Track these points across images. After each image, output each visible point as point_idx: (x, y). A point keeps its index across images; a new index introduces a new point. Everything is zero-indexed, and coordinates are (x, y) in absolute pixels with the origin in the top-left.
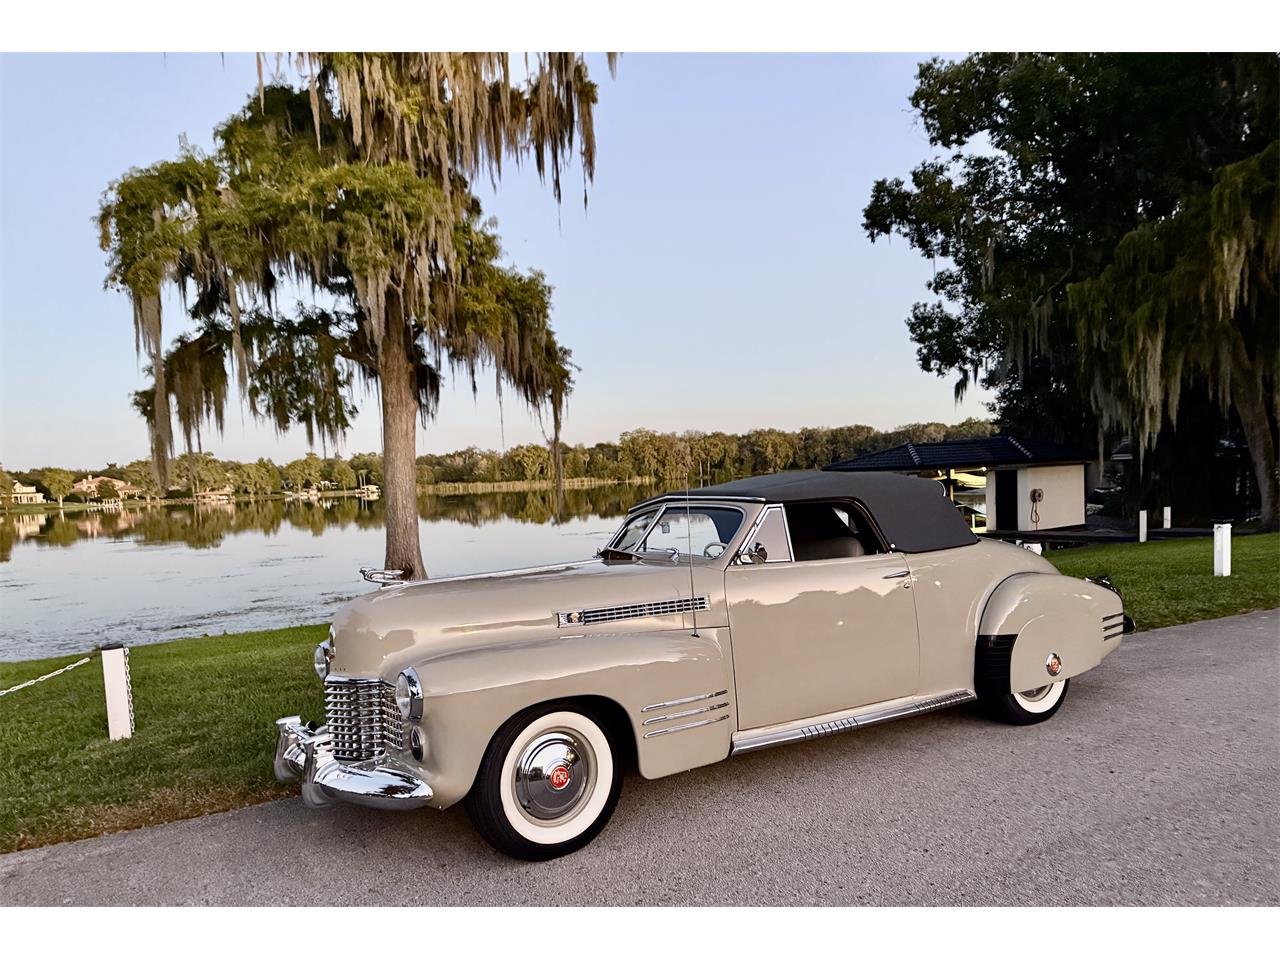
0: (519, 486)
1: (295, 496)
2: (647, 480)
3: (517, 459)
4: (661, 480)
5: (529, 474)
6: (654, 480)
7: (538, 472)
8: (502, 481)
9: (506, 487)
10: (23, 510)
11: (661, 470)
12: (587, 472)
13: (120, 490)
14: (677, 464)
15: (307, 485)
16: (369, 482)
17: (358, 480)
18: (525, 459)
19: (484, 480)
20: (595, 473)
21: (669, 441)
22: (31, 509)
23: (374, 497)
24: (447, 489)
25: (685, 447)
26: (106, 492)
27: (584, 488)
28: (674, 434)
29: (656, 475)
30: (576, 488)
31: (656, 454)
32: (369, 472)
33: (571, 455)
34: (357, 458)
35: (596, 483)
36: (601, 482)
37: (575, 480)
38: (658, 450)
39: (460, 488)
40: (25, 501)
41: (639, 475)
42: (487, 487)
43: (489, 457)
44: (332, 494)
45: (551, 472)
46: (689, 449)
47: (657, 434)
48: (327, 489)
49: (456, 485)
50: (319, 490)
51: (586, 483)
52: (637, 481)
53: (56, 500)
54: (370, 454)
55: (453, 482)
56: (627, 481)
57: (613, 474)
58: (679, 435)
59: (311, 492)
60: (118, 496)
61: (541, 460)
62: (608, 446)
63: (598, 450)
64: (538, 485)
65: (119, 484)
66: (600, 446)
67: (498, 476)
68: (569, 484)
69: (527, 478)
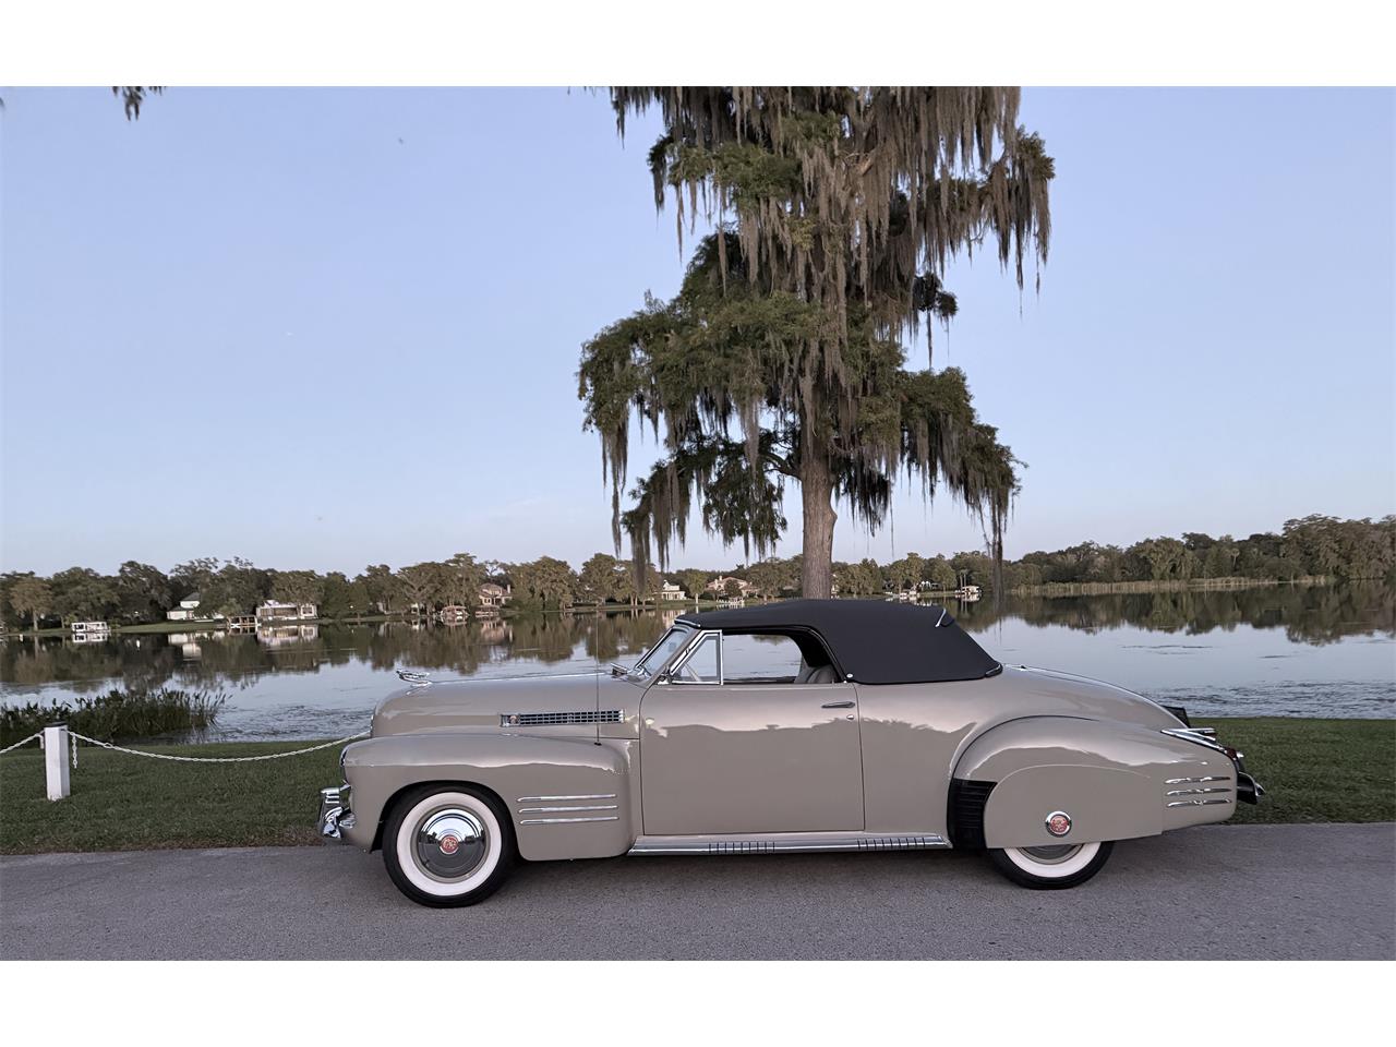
0: (1144, 587)
1: (895, 596)
2: (1322, 580)
3: (1142, 555)
4: (1343, 580)
5: (1156, 572)
6: (1332, 580)
7: (1168, 571)
8: (1122, 581)
9: (1127, 587)
10: (669, 606)
11: (1344, 567)
12: (1236, 570)
13: (743, 589)
14: (1369, 559)
15: (908, 586)
16: (969, 583)
17: (959, 581)
18: (1152, 555)
19: (1099, 580)
20: (1246, 572)
21: (1359, 530)
22: (675, 605)
23: (974, 598)
24: (1056, 590)
25: (1382, 538)
26: (732, 591)
27: (1230, 590)
28: (1367, 521)
29: (1336, 572)
30: (1218, 589)
31: (1336, 547)
32: (971, 572)
33: (1213, 550)
34: (960, 557)
35: (1246, 583)
36: (1255, 583)
37: (1219, 580)
38: (1339, 542)
39: (1071, 589)
40: (671, 598)
41: (1310, 574)
42: (1105, 588)
43: (1110, 552)
44: (931, 594)
45: (1185, 571)
46: (1389, 540)
47: (1340, 521)
48: (927, 589)
49: (1067, 585)
50: (919, 590)
51: (1234, 583)
52: (1307, 581)
53: (694, 598)
54: (973, 553)
55: (1064, 582)
56: (1292, 582)
57: (1272, 572)
58: (1375, 521)
59: (911, 593)
60: (741, 595)
61: (1173, 556)
62: (1268, 537)
63: (1252, 543)
64: (1167, 586)
65: (743, 584)
66: (1256, 538)
67: (1117, 574)
68: (1207, 585)
69: (1153, 578)
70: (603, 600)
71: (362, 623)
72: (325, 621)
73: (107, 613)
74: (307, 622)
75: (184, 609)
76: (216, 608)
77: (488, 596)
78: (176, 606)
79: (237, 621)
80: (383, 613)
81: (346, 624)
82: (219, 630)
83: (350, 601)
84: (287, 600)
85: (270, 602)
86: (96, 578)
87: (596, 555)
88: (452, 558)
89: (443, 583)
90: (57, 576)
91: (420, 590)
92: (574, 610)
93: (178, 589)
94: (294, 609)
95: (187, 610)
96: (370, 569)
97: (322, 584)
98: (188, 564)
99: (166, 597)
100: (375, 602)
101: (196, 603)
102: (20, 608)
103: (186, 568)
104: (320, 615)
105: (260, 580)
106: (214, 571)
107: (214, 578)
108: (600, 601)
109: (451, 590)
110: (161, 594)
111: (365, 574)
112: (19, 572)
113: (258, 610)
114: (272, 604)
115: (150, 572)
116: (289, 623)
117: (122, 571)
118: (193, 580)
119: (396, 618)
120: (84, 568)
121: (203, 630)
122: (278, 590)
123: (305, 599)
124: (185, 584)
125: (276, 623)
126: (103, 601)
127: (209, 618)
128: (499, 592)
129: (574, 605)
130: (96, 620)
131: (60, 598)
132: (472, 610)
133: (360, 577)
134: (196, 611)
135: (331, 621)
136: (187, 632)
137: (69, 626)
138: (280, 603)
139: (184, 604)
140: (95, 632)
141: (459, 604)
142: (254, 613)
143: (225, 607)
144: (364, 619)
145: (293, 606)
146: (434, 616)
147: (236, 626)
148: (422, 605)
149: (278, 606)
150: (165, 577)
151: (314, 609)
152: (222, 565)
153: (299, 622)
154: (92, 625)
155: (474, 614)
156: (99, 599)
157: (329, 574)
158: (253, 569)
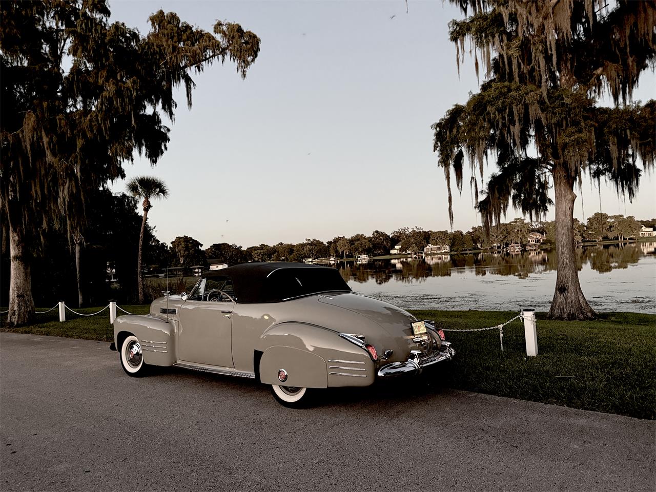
10: (645, 240)
22: (650, 240)
40: (647, 236)
70: (601, 239)
71: (470, 253)
72: (453, 253)
73: (367, 251)
74: (445, 253)
75: (396, 249)
76: (407, 248)
77: (532, 239)
78: (393, 248)
79: (415, 254)
80: (480, 249)
81: (463, 254)
82: (409, 258)
83: (464, 243)
84: (436, 244)
85: (430, 245)
86: (365, 238)
87: (595, 214)
88: (513, 220)
89: (508, 233)
90: (352, 237)
91: (497, 237)
92: (582, 244)
93: (394, 241)
94: (439, 248)
95: (397, 249)
96: (473, 228)
97: (452, 237)
98: (398, 230)
99: (389, 244)
100: (476, 243)
101: (400, 246)
102: (340, 250)
103: (397, 232)
104: (451, 251)
105: (425, 236)
106: (407, 233)
107: (407, 235)
108: (598, 239)
109: (512, 237)
110: (387, 243)
111: (471, 231)
112: (340, 237)
113: (425, 249)
114: (430, 246)
115: (383, 234)
116: (437, 254)
117: (373, 234)
118: (399, 237)
119: (485, 251)
120: (361, 234)
121: (403, 258)
122: (432, 240)
123: (444, 243)
124: (396, 238)
125: (431, 254)
126: (367, 247)
127: (406, 252)
128: (538, 236)
129: (583, 242)
130: (365, 254)
131: (352, 246)
132: (524, 246)
133: (468, 232)
134: (401, 250)
135: (455, 253)
136: (398, 259)
137: (355, 257)
138: (434, 245)
139: (397, 247)
140: (364, 259)
141: (517, 243)
142: (423, 250)
143: (411, 248)
144: (470, 252)
145: (438, 246)
146: (504, 250)
147: (415, 256)
148: (499, 244)
149: (433, 247)
150: (389, 236)
151: (448, 248)
152: (410, 230)
153: (441, 254)
154: (363, 256)
155: (525, 248)
156: (365, 246)
157: (455, 232)
158: (423, 231)
